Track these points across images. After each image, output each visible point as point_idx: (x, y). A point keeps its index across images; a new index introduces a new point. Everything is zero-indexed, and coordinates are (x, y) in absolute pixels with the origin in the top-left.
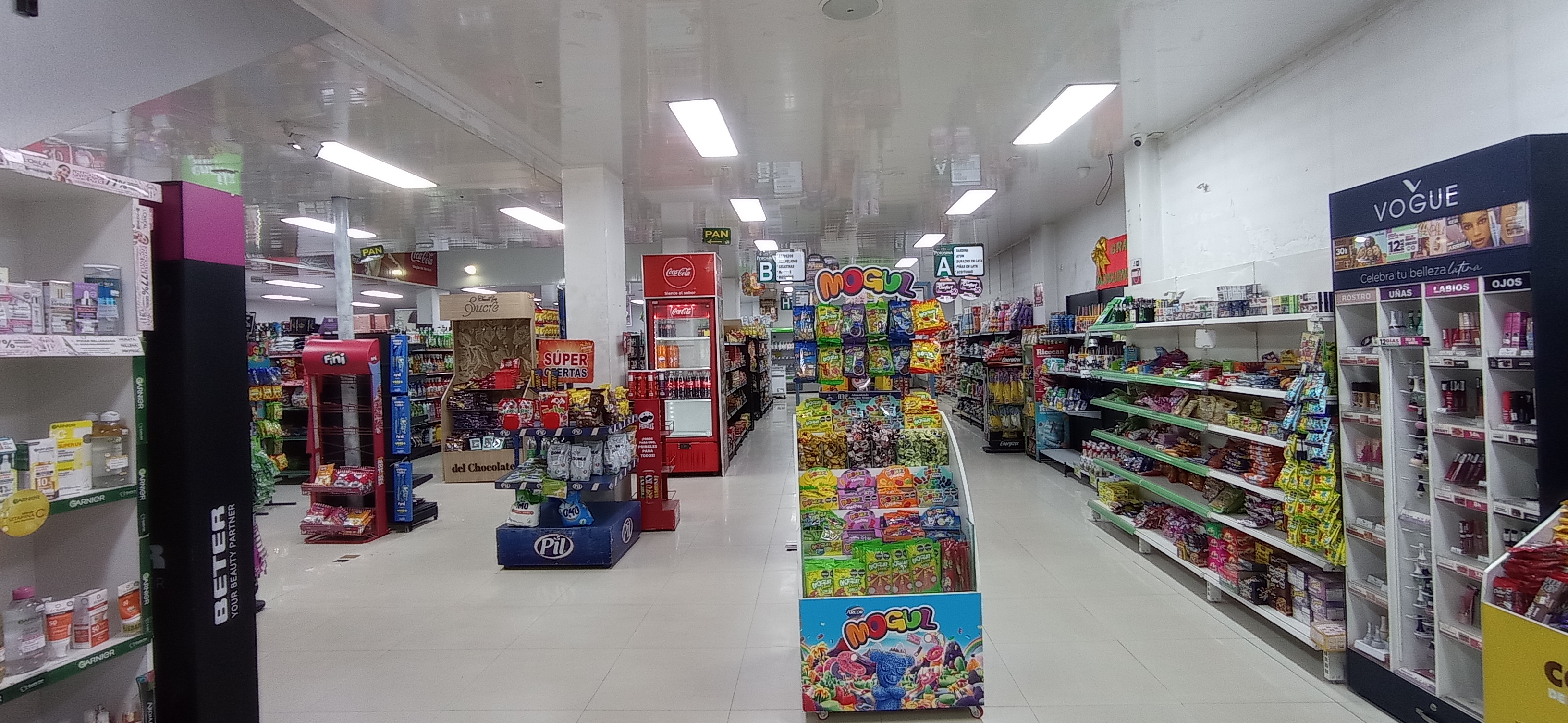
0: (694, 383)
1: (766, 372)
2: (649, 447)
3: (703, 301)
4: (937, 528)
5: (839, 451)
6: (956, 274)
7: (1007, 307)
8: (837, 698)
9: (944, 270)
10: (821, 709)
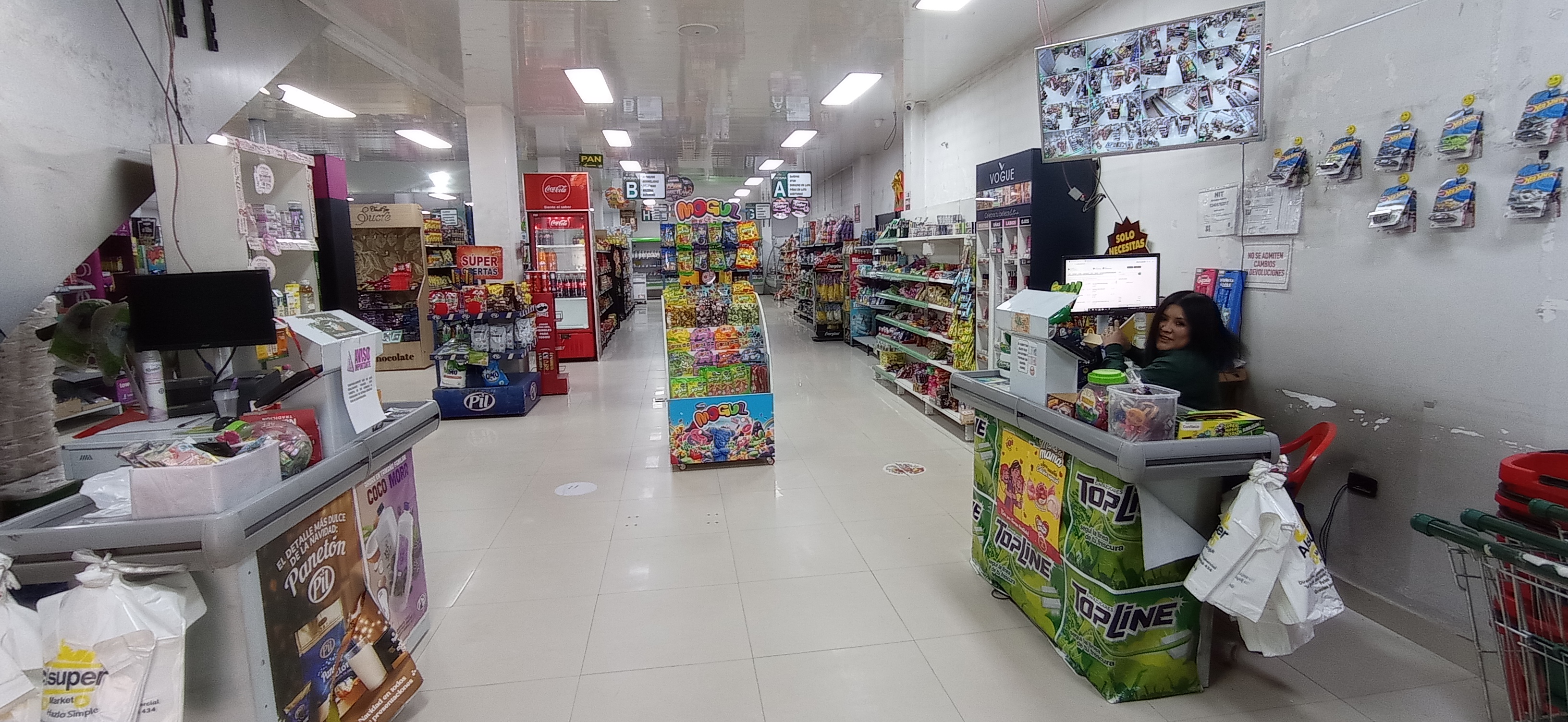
0: (571, 285)
1: (628, 279)
2: (545, 330)
3: (578, 214)
4: (750, 361)
5: (691, 317)
6: (789, 195)
7: (834, 222)
8: (691, 456)
9: (780, 192)
10: (681, 463)
